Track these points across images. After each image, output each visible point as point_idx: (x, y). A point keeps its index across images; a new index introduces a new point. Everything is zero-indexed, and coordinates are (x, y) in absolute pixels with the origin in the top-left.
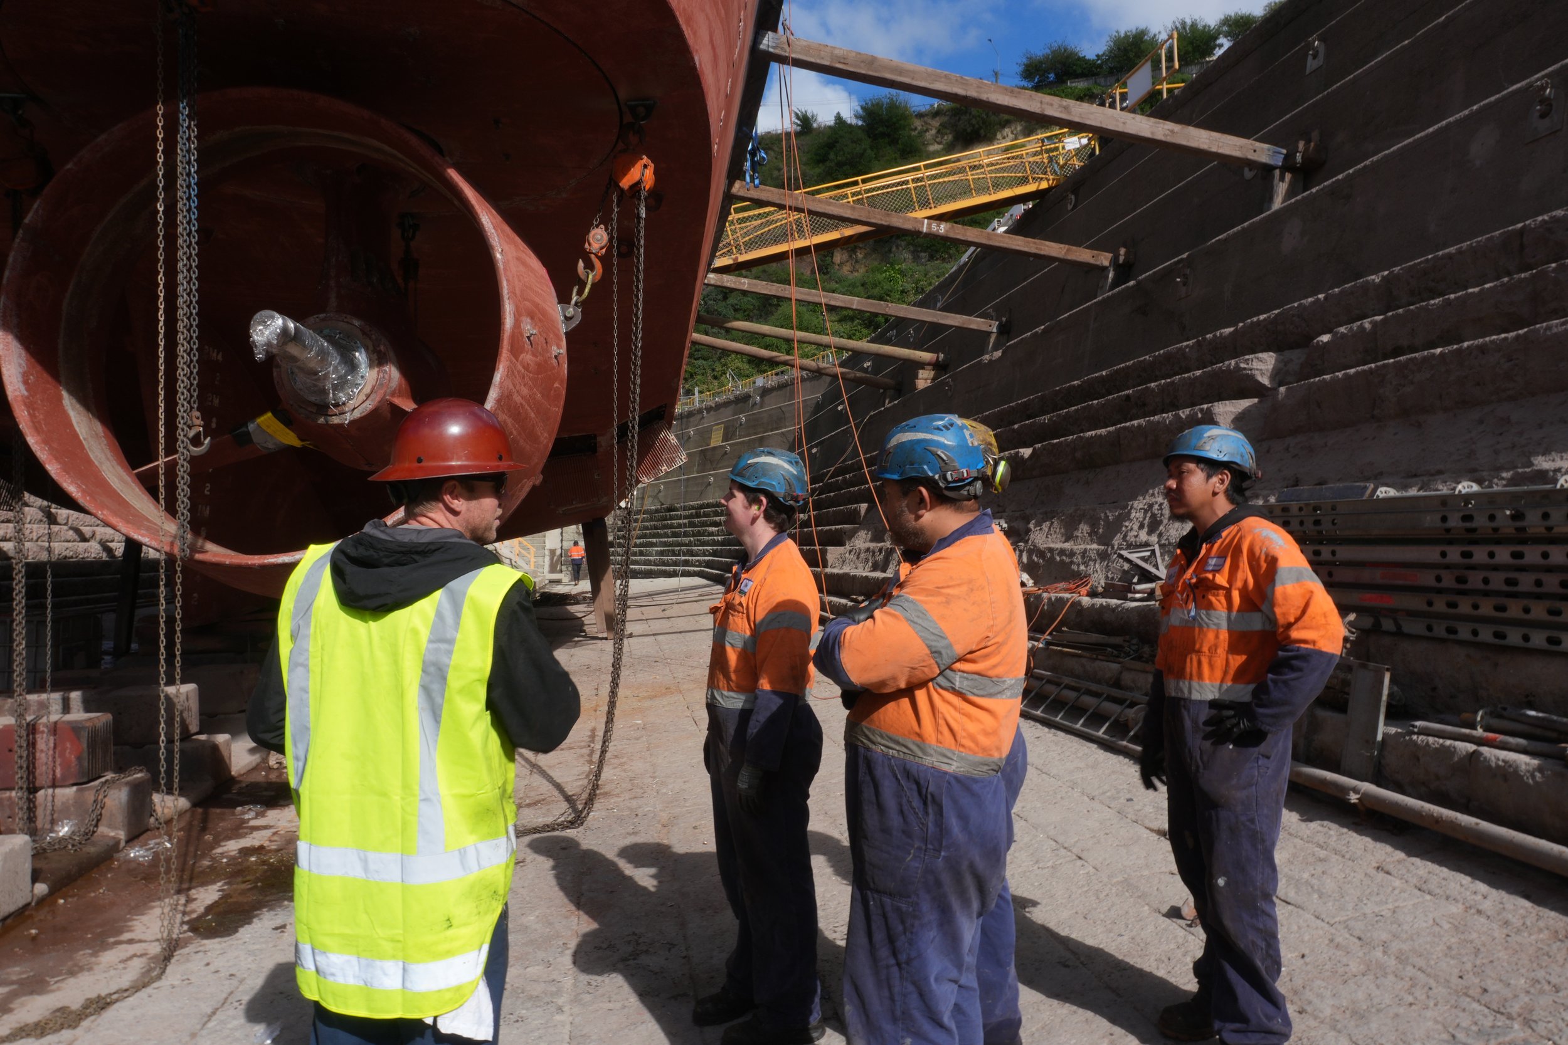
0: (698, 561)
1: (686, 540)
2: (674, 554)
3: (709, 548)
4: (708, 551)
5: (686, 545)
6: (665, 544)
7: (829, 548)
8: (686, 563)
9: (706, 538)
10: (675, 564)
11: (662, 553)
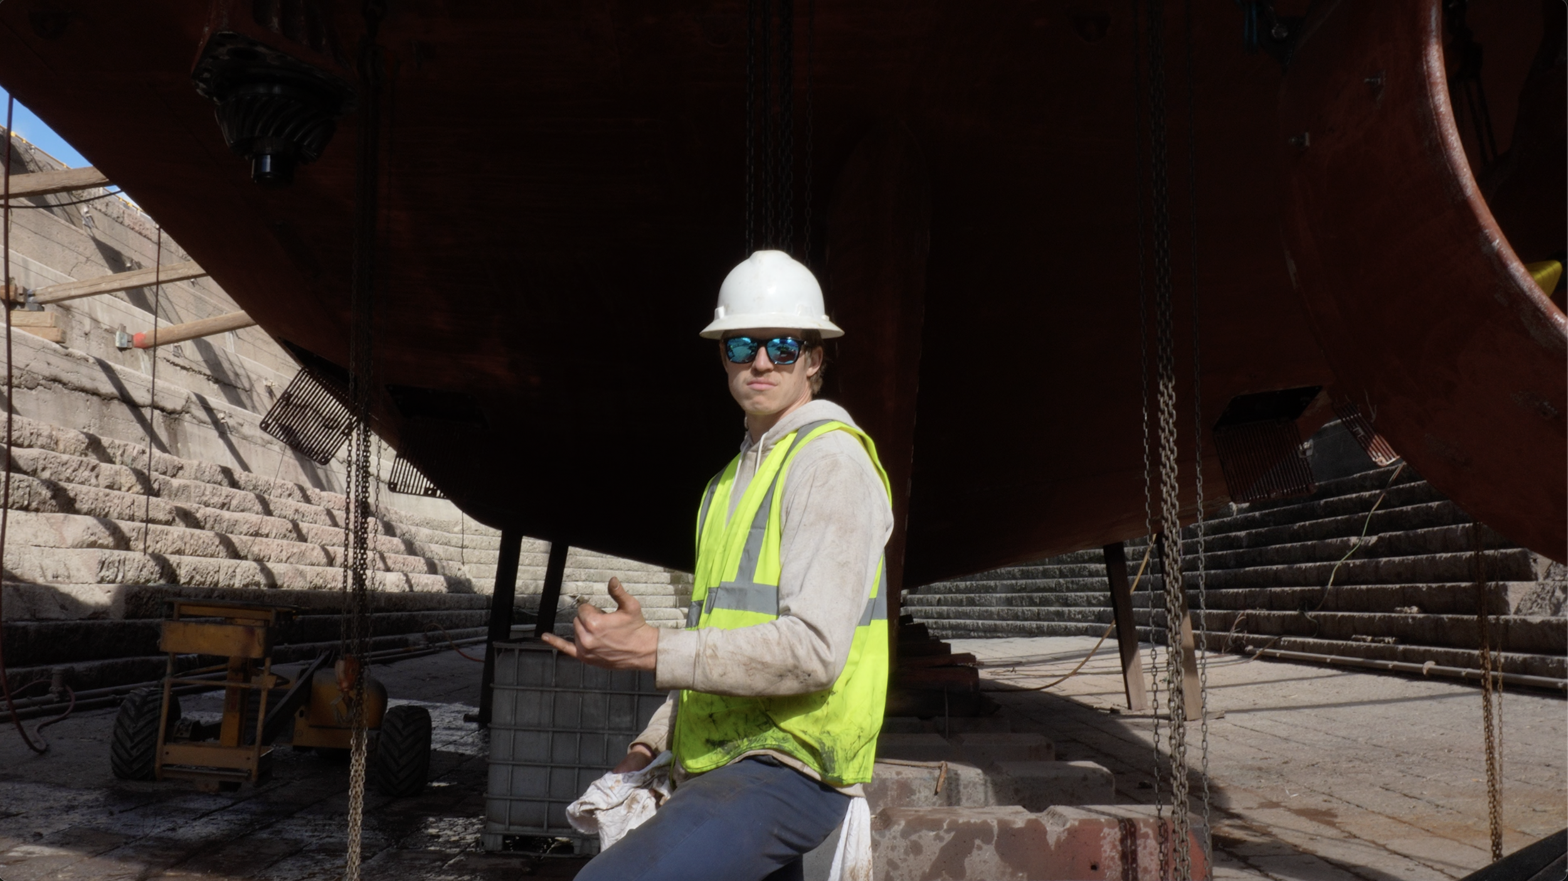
0: (1080, 613)
1: (1052, 582)
2: (1032, 603)
3: (1097, 594)
4: (1094, 598)
5: (1051, 590)
6: (1012, 589)
7: (1510, 584)
8: (1060, 616)
9: (1090, 580)
10: (1038, 617)
11: (1009, 602)
